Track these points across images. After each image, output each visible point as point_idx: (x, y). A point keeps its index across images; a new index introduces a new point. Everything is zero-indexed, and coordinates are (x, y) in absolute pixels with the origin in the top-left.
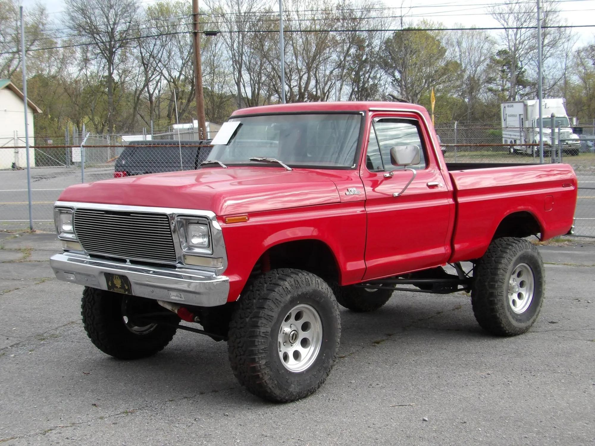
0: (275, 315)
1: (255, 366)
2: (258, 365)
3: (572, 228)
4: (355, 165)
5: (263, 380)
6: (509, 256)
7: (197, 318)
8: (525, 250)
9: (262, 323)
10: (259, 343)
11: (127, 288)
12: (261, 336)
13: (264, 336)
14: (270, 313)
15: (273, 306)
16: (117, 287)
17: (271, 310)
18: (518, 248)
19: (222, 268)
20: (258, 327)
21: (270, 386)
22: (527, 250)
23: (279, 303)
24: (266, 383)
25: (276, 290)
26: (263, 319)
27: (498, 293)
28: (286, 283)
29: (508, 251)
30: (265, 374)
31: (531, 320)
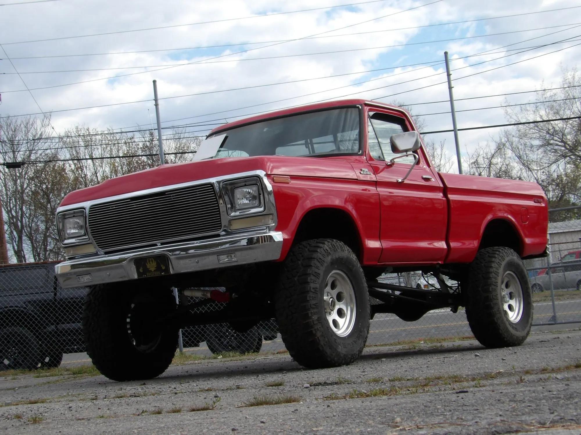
0: (321, 272)
1: (308, 322)
2: (311, 320)
3: (547, 247)
4: (361, 151)
5: (316, 336)
6: (498, 261)
7: (234, 295)
8: (511, 257)
9: (311, 279)
10: (311, 298)
11: (164, 268)
12: (311, 291)
13: (314, 291)
14: (317, 270)
15: (318, 264)
16: (151, 271)
17: (317, 268)
18: (505, 254)
19: (274, 224)
20: (308, 283)
21: (322, 344)
22: (513, 257)
23: (323, 262)
24: (319, 340)
25: (318, 251)
26: (312, 275)
27: (494, 296)
28: (326, 246)
29: (496, 256)
30: (318, 329)
31: (526, 331)
